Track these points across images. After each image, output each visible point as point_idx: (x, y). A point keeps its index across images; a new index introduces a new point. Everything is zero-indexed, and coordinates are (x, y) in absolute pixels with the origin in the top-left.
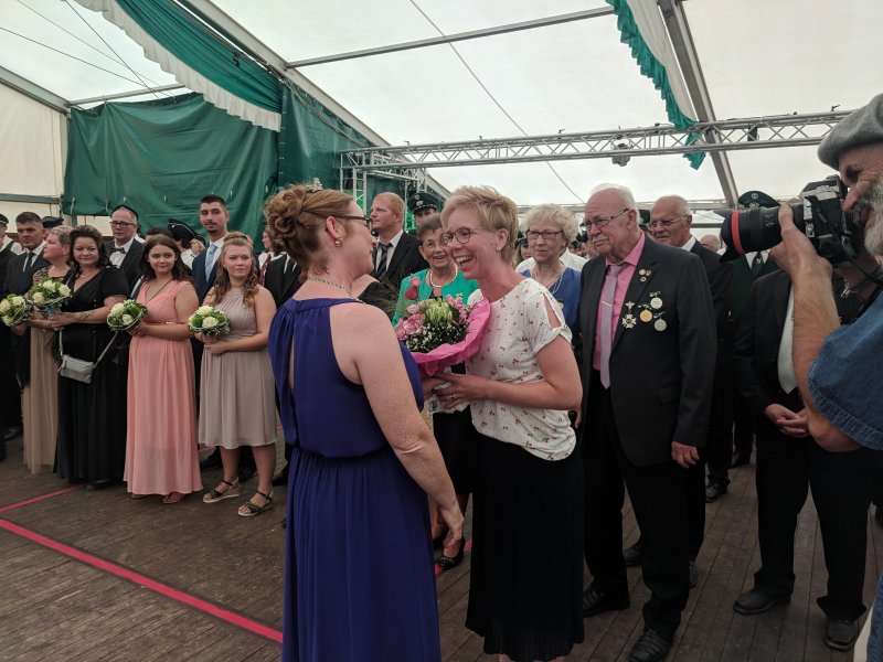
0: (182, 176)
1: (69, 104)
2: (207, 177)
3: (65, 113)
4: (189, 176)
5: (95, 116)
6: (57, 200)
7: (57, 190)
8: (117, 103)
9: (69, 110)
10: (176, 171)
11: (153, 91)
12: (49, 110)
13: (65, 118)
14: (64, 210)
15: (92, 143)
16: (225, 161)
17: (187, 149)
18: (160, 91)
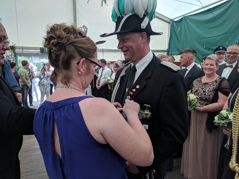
0: (213, 38)
1: (171, 20)
2: (225, 37)
3: (170, 23)
4: (217, 37)
6: (166, 51)
7: (166, 48)
8: (188, 16)
9: (171, 22)
10: (210, 36)
11: (204, 8)
12: (165, 23)
13: (170, 25)
14: (168, 54)
15: (178, 31)
17: (216, 27)
18: (206, 7)
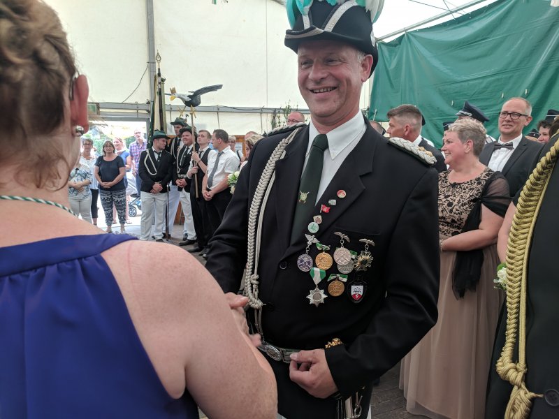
1: (376, 40)
5: (396, 45)
6: (365, 112)
7: (365, 104)
8: (416, 31)
11: (451, 13)
15: (393, 66)
16: (521, 62)
17: (477, 58)
18: (456, 11)
